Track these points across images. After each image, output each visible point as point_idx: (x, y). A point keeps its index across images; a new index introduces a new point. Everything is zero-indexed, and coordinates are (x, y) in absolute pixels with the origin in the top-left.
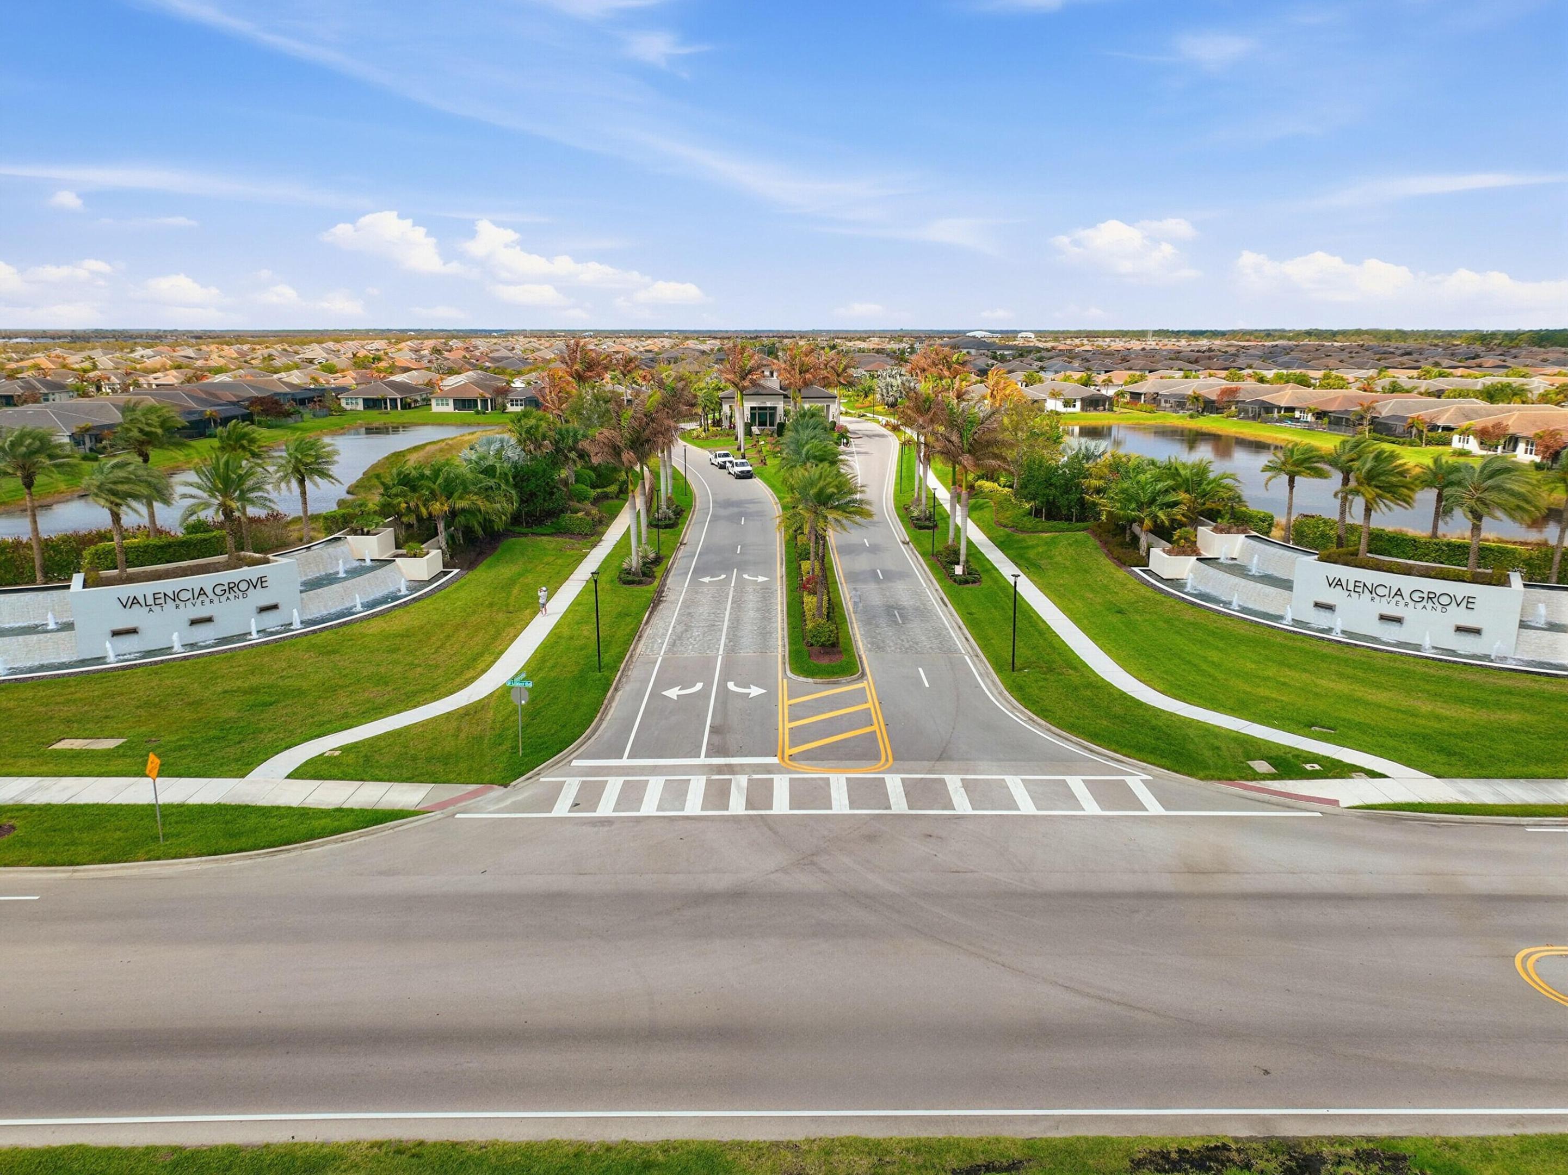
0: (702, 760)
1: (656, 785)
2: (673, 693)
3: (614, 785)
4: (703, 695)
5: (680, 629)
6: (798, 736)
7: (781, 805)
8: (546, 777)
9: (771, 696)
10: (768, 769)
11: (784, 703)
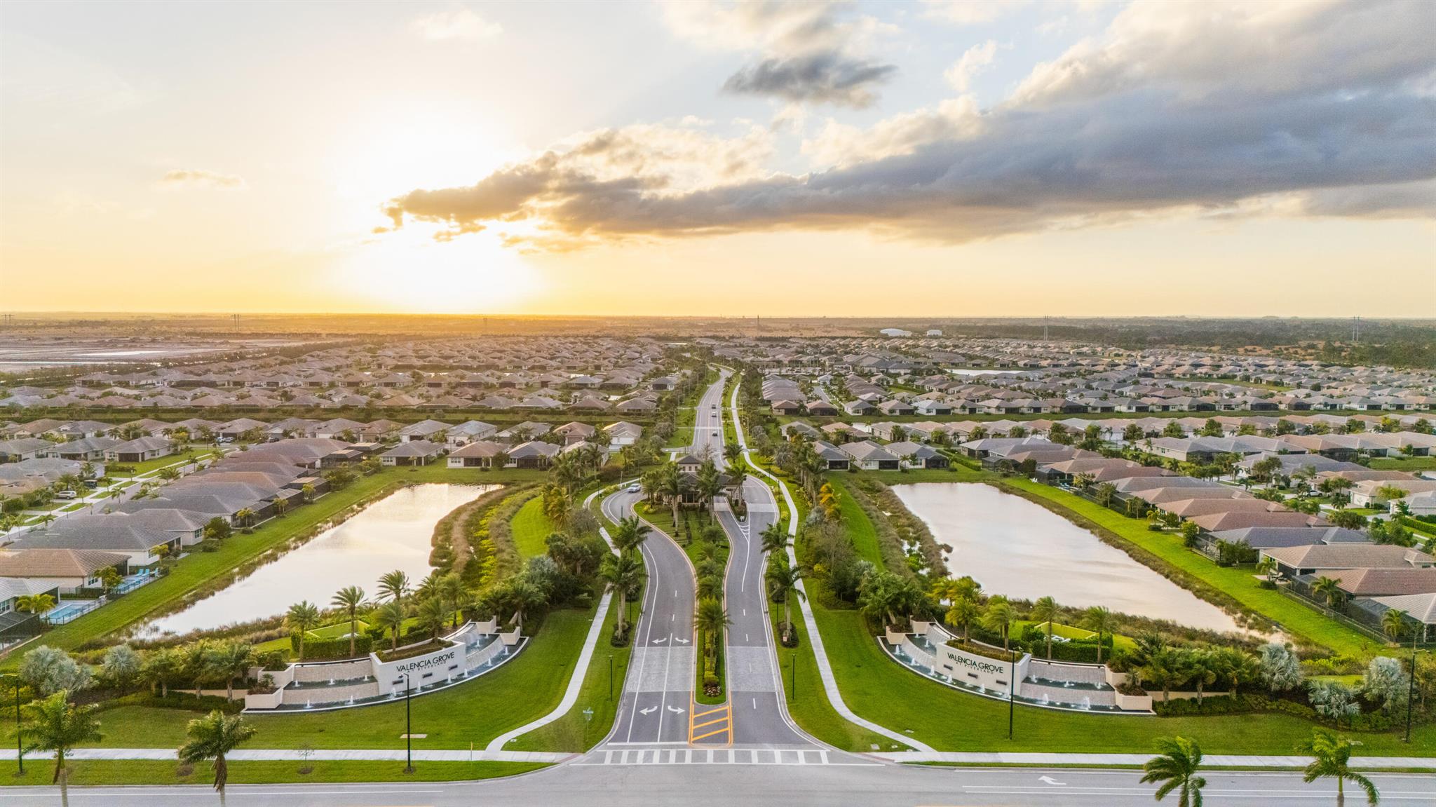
0: (658, 743)
1: (641, 753)
2: (645, 712)
3: (625, 753)
4: (658, 712)
5: (645, 675)
6: (697, 733)
7: (688, 760)
8: (598, 749)
9: (687, 713)
10: (685, 746)
11: (692, 717)
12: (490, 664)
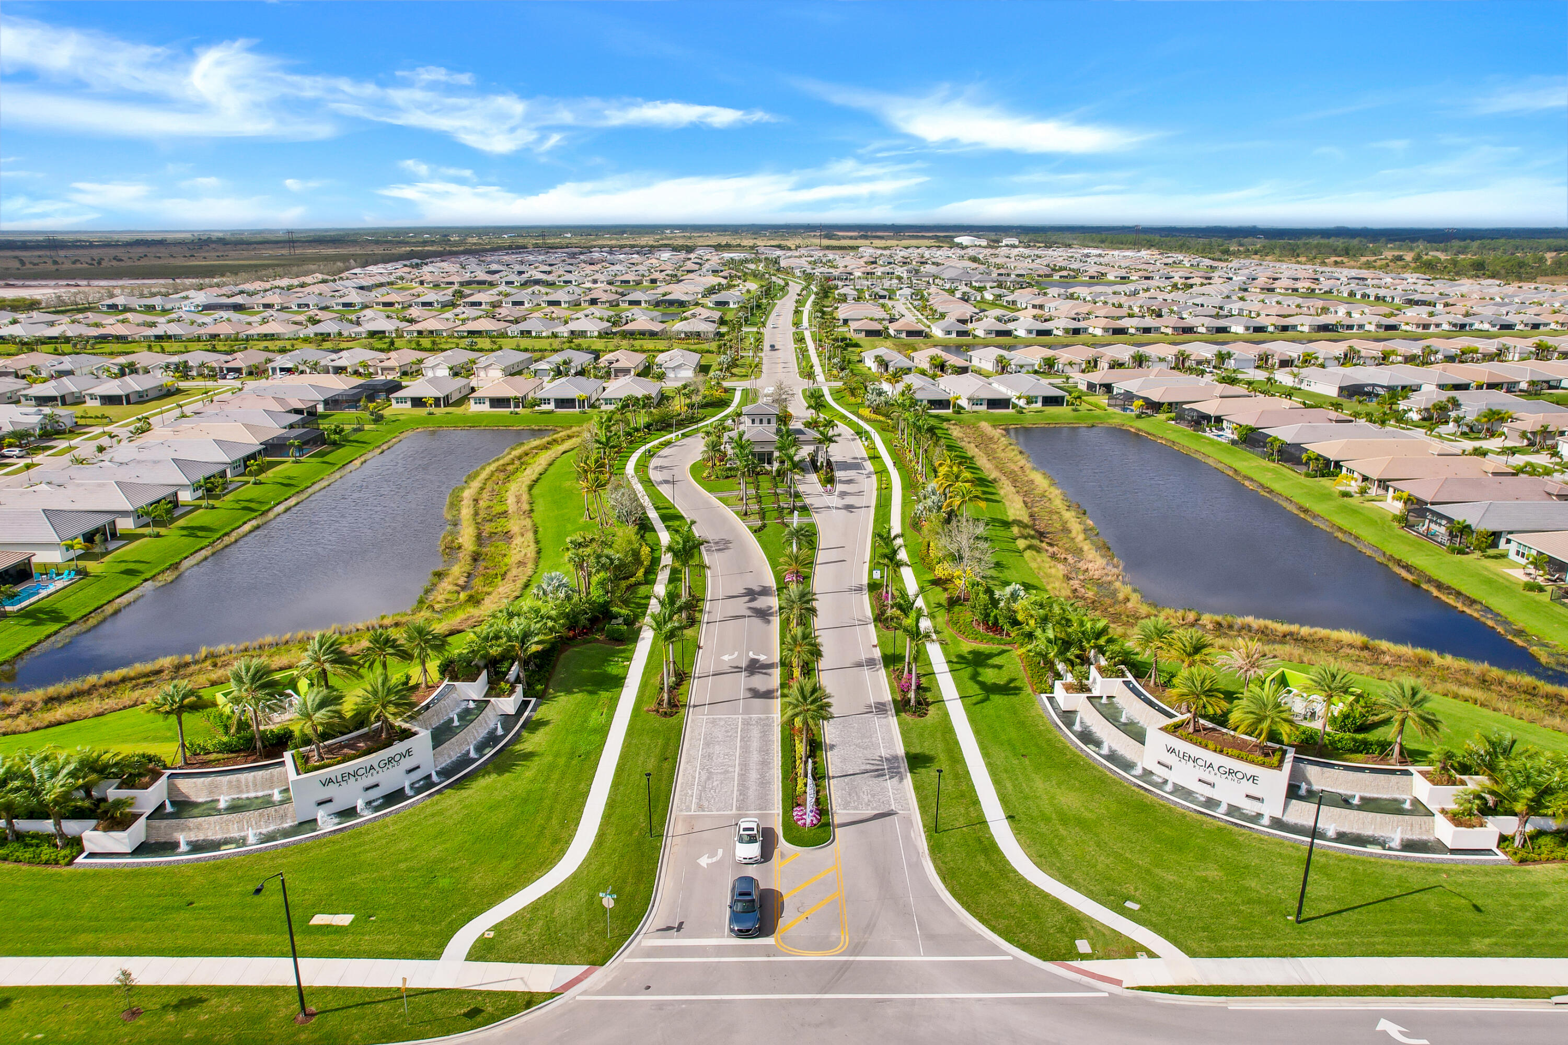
0: (725, 940)
2: (703, 861)
4: (724, 864)
5: (704, 775)
10: (767, 951)
12: (473, 754)
